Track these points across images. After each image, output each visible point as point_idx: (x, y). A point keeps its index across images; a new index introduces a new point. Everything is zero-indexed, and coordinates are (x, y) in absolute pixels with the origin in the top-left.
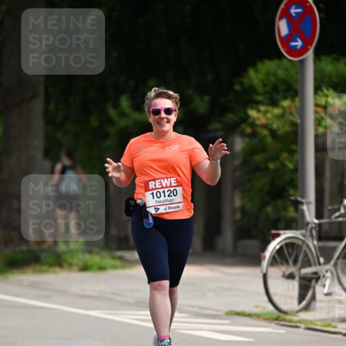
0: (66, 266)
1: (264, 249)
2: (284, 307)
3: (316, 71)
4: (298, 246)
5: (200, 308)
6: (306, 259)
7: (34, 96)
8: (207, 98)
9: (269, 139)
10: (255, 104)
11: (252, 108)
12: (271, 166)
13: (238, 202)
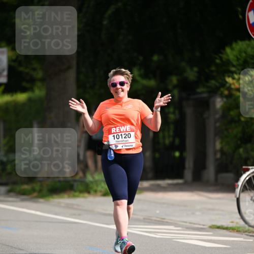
0: (92, 192)
1: (237, 180)
5: (190, 223)
7: (69, 68)
8: (196, 69)
10: (231, 74)
11: (229, 77)
13: (218, 146)
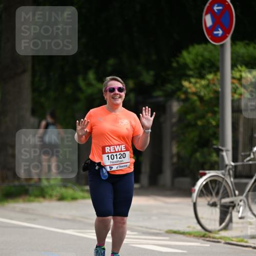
1: (194, 184)
2: (209, 227)
3: (232, 53)
4: (219, 182)
5: (147, 228)
6: (225, 192)
7: (24, 71)
8: (152, 73)
9: (198, 103)
10: (187, 77)
11: (185, 80)
12: (199, 123)
13: (175, 150)
